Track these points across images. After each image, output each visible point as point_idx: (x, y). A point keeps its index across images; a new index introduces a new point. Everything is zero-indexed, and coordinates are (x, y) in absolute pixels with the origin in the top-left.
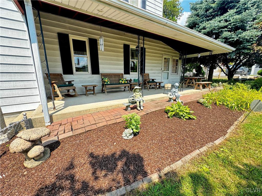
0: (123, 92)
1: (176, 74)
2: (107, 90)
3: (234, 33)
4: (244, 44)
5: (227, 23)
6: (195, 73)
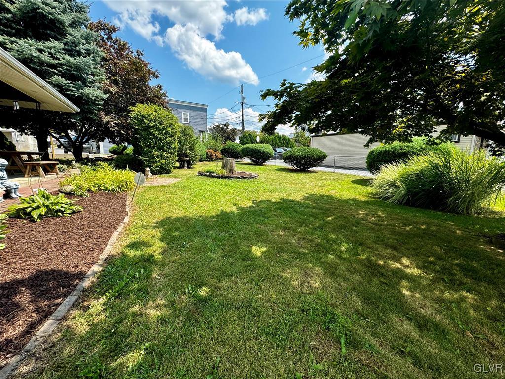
3: (71, 83)
4: (89, 105)
5: (56, 61)
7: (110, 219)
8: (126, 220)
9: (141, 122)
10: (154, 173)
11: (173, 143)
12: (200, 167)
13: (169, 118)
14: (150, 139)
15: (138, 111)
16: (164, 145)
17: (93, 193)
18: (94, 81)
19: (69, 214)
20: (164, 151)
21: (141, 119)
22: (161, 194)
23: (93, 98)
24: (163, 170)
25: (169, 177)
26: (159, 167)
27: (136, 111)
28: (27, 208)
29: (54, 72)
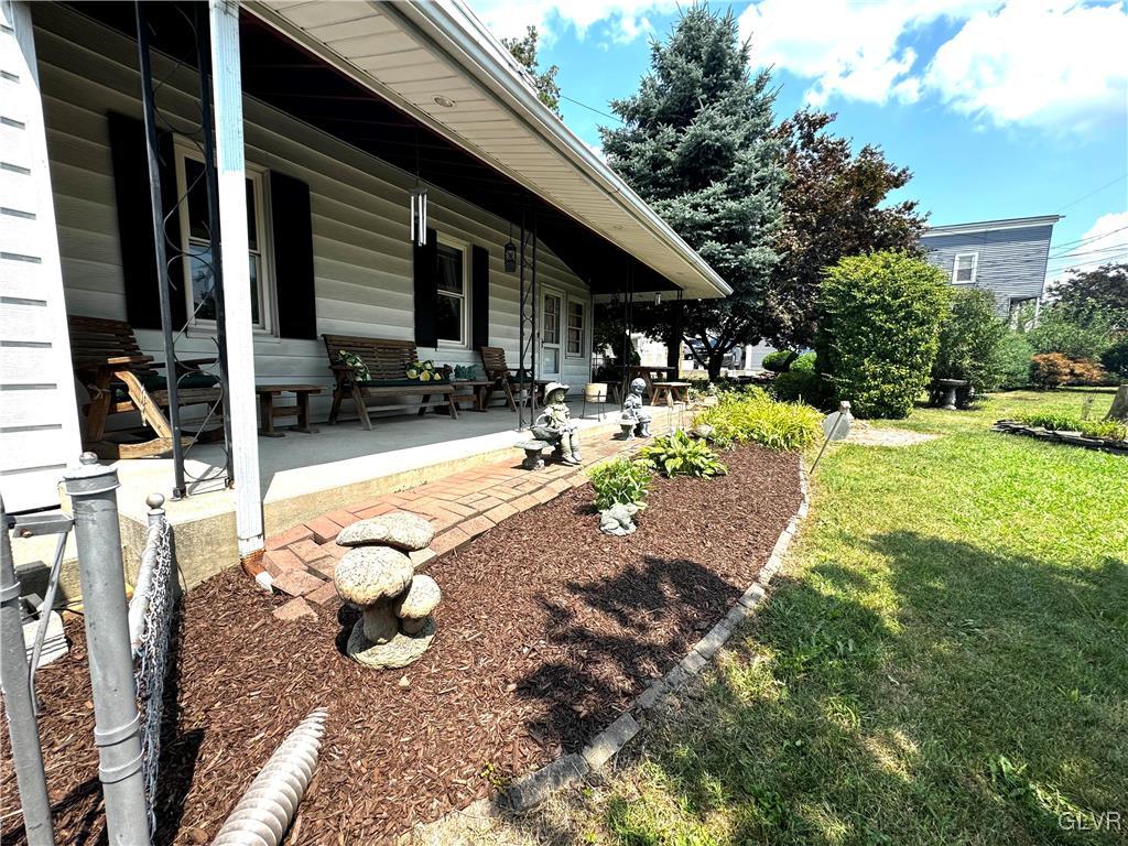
0: (417, 419)
1: (579, 354)
2: (370, 409)
3: (728, 247)
4: (749, 280)
5: (712, 217)
6: (612, 356)
7: (772, 501)
8: (803, 511)
9: (846, 297)
10: (858, 414)
11: (923, 340)
12: (1002, 406)
13: (921, 277)
14: (863, 334)
15: (842, 274)
16: (896, 348)
17: (739, 443)
18: (763, 232)
19: (710, 475)
20: (894, 362)
21: (846, 292)
22: (882, 469)
23: (758, 266)
24: (886, 410)
25: (899, 426)
26: (872, 401)
27: (837, 274)
28: (662, 454)
29: (707, 235)
